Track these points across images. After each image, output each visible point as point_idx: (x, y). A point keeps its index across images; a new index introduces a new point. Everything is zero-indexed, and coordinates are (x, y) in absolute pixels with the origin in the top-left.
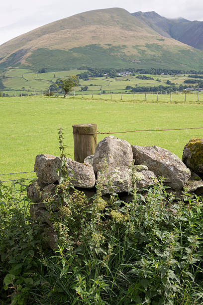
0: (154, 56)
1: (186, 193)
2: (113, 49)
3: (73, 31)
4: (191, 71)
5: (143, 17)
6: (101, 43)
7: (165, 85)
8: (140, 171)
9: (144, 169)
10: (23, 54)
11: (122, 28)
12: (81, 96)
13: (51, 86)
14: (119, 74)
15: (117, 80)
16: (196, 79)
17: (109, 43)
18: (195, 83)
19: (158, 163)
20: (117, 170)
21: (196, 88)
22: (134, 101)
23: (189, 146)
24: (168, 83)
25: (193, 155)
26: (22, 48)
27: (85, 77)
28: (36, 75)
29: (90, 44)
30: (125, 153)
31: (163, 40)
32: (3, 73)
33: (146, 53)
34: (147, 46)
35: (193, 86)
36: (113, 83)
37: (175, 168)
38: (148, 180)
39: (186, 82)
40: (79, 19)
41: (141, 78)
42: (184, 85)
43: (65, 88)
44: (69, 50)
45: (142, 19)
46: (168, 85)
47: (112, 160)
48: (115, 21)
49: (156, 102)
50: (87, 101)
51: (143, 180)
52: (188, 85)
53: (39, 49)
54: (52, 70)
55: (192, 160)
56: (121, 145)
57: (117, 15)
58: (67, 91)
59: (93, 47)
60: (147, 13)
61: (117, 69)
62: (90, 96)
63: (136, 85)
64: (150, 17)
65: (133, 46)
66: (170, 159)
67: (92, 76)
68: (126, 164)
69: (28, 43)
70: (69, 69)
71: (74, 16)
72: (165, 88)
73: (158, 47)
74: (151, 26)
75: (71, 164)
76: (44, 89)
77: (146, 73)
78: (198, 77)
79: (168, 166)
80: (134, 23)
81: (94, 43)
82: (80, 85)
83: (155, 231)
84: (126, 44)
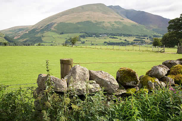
0: (119, 27)
1: (114, 96)
2: (98, 23)
3: (78, 14)
4: (137, 35)
5: (113, 8)
6: (92, 20)
7: (124, 42)
8: (91, 84)
9: (94, 83)
10: (52, 25)
11: (103, 13)
12: (81, 46)
13: (66, 41)
14: (101, 36)
15: (100, 39)
16: (139, 39)
17: (96, 20)
18: (139, 41)
19: (102, 80)
20: (79, 83)
21: (140, 44)
22: (107, 49)
23: (119, 71)
24: (125, 40)
25: (121, 76)
26: (52, 22)
27: (83, 37)
28: (58, 35)
29: (87, 20)
30: (85, 74)
31: (123, 19)
32: (42, 34)
33: (114, 25)
34: (115, 22)
35: (138, 43)
36: (98, 40)
37: (111, 83)
38: (95, 89)
39: (135, 40)
40: (81, 8)
41: (112, 38)
42: (133, 42)
43: (73, 42)
44: (76, 23)
45: (113, 9)
46: (125, 42)
47: (77, 78)
48: (99, 10)
49: (118, 50)
50: (83, 48)
51: (93, 88)
52: (135, 42)
53: (60, 23)
54: (67, 33)
55: (121, 79)
56: (83, 70)
57: (101, 7)
58: (73, 43)
59: (88, 22)
60: (115, 6)
61: (100, 33)
62: (85, 46)
63: (109, 41)
64: (117, 9)
65: (108, 22)
66: (109, 77)
67: (87, 36)
68: (85, 80)
69: (55, 19)
70: (75, 33)
71: (79, 7)
72: (124, 43)
73: (120, 23)
74: (117, 13)
75: (54, 79)
76: (63, 42)
77: (114, 36)
78: (140, 38)
79: (107, 81)
80: (109, 11)
81: (88, 20)
82: (81, 41)
83: (96, 116)
84: (105, 21)
